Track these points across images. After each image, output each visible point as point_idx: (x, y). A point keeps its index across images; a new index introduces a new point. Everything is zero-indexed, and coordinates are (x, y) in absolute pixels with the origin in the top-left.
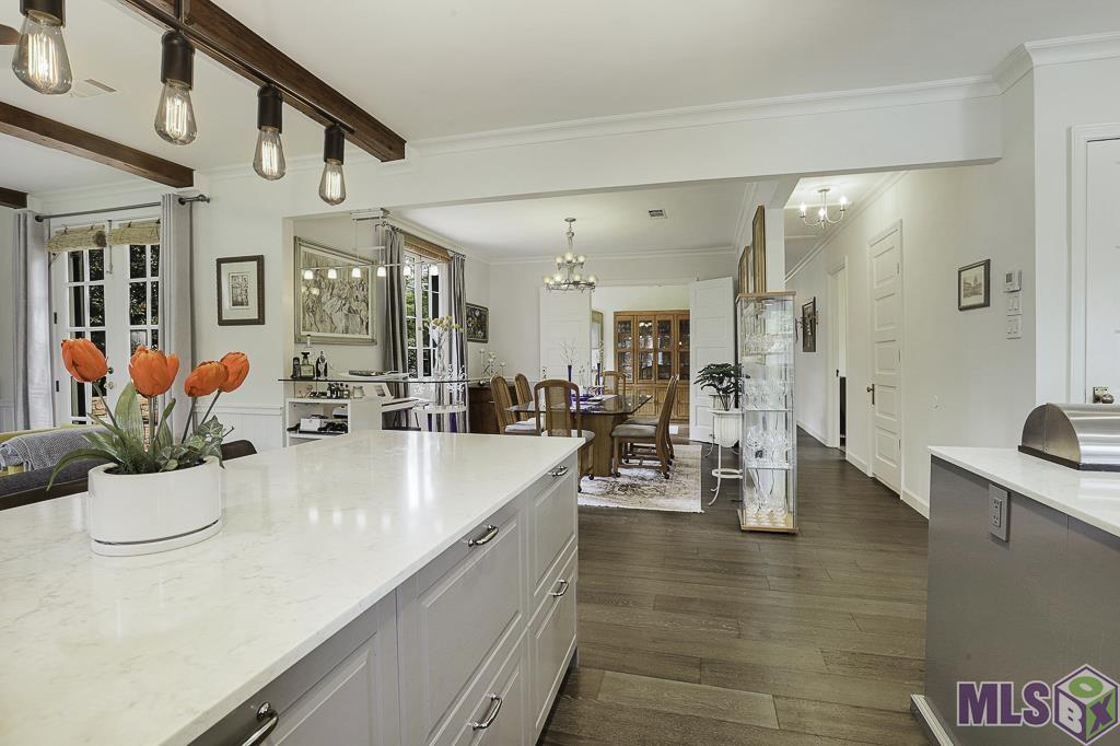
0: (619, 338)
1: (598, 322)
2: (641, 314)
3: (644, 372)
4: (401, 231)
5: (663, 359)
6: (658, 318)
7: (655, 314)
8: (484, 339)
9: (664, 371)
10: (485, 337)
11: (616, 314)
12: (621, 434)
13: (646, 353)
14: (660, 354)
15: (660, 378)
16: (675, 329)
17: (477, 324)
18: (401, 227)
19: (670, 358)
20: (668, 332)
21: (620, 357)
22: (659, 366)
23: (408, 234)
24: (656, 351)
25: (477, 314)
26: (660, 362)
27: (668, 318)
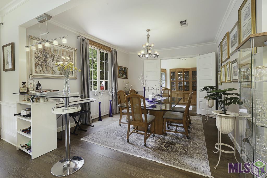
0: (171, 77)
1: (165, 72)
2: (179, 69)
3: (180, 88)
4: (87, 39)
5: (186, 84)
6: (185, 71)
7: (184, 69)
8: (127, 78)
9: (187, 88)
10: (127, 77)
11: (170, 70)
12: (167, 117)
13: (180, 82)
14: (185, 82)
15: (185, 90)
16: (190, 74)
17: (124, 73)
18: (87, 37)
19: (188, 84)
20: (188, 75)
21: (172, 83)
22: (185, 86)
23: (91, 40)
24: (184, 81)
25: (124, 69)
26: (185, 85)
27: (188, 70)
